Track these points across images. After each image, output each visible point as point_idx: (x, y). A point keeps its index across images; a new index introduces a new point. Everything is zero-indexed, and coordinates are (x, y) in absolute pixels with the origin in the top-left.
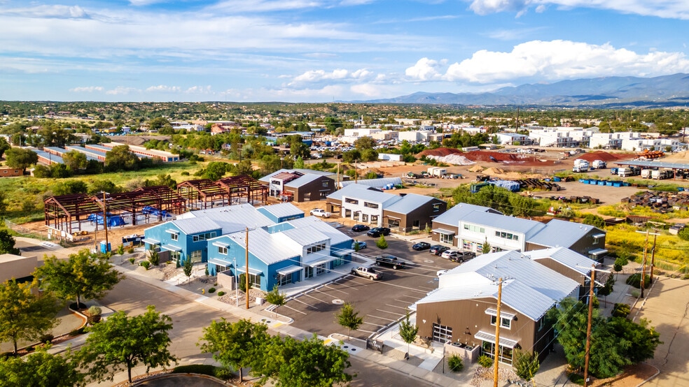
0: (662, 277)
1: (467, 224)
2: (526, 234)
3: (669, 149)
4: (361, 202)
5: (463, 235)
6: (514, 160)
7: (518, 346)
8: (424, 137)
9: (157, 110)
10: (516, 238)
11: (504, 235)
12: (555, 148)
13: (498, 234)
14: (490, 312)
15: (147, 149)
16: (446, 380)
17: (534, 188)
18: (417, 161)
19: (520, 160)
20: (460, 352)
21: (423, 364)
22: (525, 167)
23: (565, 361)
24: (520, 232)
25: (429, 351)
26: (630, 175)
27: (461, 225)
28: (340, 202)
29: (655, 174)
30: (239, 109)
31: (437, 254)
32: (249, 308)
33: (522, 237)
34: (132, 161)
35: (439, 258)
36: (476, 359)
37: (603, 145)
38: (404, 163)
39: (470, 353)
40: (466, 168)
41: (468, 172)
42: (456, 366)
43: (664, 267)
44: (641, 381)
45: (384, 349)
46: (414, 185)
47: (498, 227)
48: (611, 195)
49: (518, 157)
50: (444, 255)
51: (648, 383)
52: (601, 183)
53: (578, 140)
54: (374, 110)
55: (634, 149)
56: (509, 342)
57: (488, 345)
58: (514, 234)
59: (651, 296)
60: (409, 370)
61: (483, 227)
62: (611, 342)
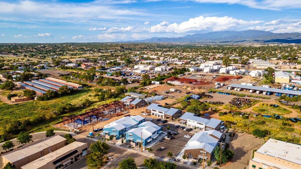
0: (237, 133)
1: (189, 120)
2: (205, 124)
3: (244, 74)
4: (157, 111)
5: (188, 123)
6: (196, 82)
7: (207, 158)
8: (164, 69)
9: (48, 50)
10: (203, 124)
11: (199, 123)
12: (209, 74)
13: (198, 123)
14: (201, 151)
15: (67, 82)
16: (193, 167)
17: (204, 97)
18: (165, 84)
19: (198, 82)
20: (195, 160)
21: (188, 164)
22: (200, 86)
23: (216, 160)
24: (204, 123)
25: (188, 160)
26: (232, 89)
27: (188, 120)
28: (151, 110)
29: (238, 90)
30: (83, 49)
31: (182, 129)
32: (142, 152)
33: (204, 124)
34: (69, 91)
35: (183, 130)
36: (199, 162)
37: (224, 72)
38: (160, 85)
39: (197, 161)
40: (181, 87)
41: (182, 89)
42: (195, 164)
43: (238, 130)
44: (231, 163)
45: (179, 161)
46: (167, 97)
47: (198, 121)
48: (226, 99)
49: (197, 81)
50: (184, 130)
51: (233, 163)
52: (223, 94)
53: (216, 69)
54: (138, 47)
55: (233, 75)
56: (205, 158)
57: (201, 159)
58: (202, 123)
59: (234, 139)
60: (185, 165)
61: (194, 121)
62: (225, 156)
